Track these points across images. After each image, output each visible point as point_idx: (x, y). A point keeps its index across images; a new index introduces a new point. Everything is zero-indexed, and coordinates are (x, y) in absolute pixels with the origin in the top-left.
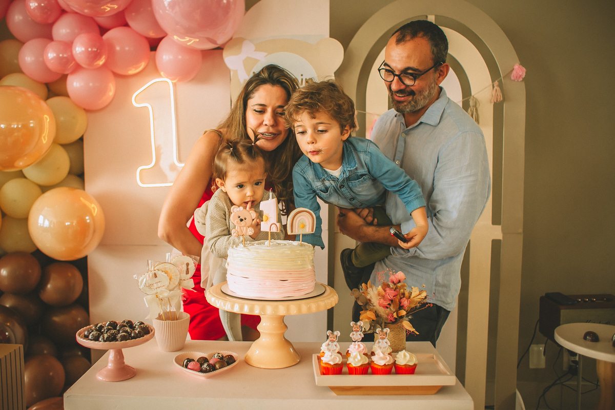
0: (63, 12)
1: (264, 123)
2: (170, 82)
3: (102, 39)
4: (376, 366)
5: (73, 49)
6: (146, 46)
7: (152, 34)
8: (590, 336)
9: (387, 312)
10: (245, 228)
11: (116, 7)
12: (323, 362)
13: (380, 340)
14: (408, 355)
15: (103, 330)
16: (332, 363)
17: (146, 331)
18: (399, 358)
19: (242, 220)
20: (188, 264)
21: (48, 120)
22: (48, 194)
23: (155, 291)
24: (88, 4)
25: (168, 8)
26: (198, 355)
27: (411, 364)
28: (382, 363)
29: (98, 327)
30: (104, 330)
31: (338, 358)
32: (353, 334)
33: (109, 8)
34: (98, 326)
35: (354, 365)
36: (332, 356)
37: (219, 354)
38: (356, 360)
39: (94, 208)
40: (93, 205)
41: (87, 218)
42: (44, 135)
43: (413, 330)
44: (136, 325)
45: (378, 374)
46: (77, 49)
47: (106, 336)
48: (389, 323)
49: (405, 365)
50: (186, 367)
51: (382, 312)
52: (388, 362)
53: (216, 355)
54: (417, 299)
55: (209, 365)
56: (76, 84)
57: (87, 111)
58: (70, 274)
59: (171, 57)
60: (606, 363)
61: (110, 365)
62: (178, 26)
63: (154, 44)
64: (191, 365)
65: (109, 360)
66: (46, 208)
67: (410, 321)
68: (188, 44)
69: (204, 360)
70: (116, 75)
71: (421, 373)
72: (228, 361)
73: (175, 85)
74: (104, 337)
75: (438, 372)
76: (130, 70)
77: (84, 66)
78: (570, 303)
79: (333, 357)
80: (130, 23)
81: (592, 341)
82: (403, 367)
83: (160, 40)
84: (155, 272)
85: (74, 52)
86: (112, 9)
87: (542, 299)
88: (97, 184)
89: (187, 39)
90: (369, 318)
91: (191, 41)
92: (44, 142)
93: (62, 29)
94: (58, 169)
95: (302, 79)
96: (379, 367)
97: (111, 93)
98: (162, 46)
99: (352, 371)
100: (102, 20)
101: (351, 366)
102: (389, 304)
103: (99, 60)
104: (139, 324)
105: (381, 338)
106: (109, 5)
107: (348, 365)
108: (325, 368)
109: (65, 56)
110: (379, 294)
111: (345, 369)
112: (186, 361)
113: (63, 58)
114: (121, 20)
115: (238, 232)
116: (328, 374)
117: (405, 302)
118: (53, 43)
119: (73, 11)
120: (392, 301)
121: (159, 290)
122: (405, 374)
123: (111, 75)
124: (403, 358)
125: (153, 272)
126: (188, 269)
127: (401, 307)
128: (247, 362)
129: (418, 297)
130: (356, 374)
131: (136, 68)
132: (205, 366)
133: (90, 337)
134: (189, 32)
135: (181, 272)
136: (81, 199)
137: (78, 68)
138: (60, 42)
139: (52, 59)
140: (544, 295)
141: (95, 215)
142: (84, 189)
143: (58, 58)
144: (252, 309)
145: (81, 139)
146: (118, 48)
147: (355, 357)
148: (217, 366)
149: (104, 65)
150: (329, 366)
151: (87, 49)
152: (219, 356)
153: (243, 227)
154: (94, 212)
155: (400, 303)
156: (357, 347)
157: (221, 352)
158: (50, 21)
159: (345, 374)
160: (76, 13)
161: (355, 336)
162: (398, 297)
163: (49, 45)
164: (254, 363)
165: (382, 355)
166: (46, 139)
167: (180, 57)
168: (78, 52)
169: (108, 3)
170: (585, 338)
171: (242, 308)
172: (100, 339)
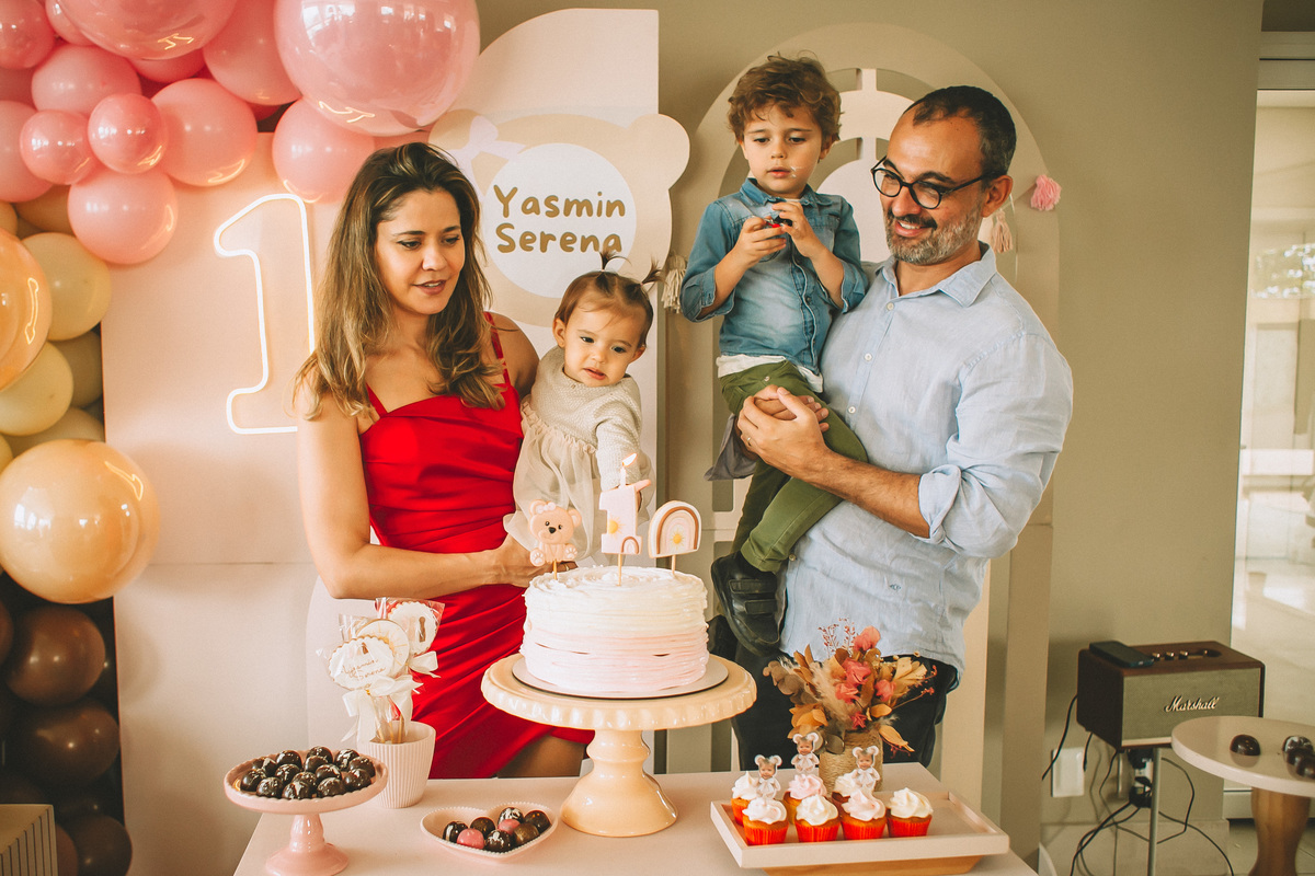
0: (59, 42)
1: (425, 266)
2: (299, 201)
3: (153, 105)
4: (855, 824)
5: (90, 128)
6: (250, 122)
7: (264, 97)
8: (1244, 744)
9: (850, 709)
10: (558, 546)
11: (190, 40)
12: (751, 819)
13: (861, 771)
14: (915, 797)
15: (279, 774)
16: (769, 822)
17: (369, 772)
18: (896, 804)
19: (552, 530)
20: (422, 621)
21: (37, 290)
22: (30, 457)
23: (365, 682)
24: (129, 31)
25: (313, 44)
26: (469, 813)
27: (923, 815)
28: (867, 816)
29: (266, 767)
30: (283, 774)
31: (778, 810)
32: (798, 760)
33: (176, 43)
34: (265, 764)
35: (813, 823)
36: (765, 805)
37: (513, 809)
38: (816, 812)
39: (136, 483)
40: (134, 477)
41: (124, 507)
42: (29, 324)
43: (904, 744)
44: (342, 758)
45: (858, 839)
46: (101, 130)
47: (298, 786)
48: (853, 731)
49: (912, 818)
50: (454, 839)
51: (840, 709)
52: (878, 813)
53: (508, 812)
54: (907, 682)
55: (502, 834)
56: (90, 207)
57: (112, 265)
58: (76, 633)
59: (309, 149)
60: (1271, 794)
61: (295, 844)
62: (332, 84)
63: (268, 119)
64: (463, 837)
65: (292, 835)
66: (30, 489)
67: (895, 725)
68: (349, 121)
69: (485, 826)
70: (179, 185)
71: (938, 833)
72: (536, 823)
73: (310, 208)
74: (294, 789)
75: (965, 829)
76: (212, 176)
77: (110, 166)
78: (1141, 663)
79: (769, 807)
80: (214, 69)
81: (1248, 753)
82: (908, 822)
83: (284, 108)
84: (363, 641)
85: (92, 136)
86: (181, 44)
87: (1082, 654)
88: (129, 427)
89: (350, 111)
90: (815, 723)
91: (355, 116)
92: (29, 342)
93: (58, 83)
94: (52, 397)
95: (600, 203)
96: (863, 825)
97: (169, 228)
98: (288, 122)
99: (806, 835)
100: (151, 67)
101: (806, 825)
102: (858, 695)
103: (148, 155)
104: (348, 755)
105: (862, 767)
106: (176, 36)
107: (799, 825)
108: (754, 832)
109: (69, 144)
110: (834, 675)
111: (792, 831)
112: (450, 828)
113: (64, 149)
114: (195, 67)
115: (545, 555)
116: (761, 844)
117: (887, 690)
118: (39, 117)
119: (88, 40)
120: (859, 686)
121: (370, 679)
122: (911, 835)
123: (168, 186)
124: (907, 805)
125: (360, 641)
126: (423, 630)
127: (876, 698)
128: (568, 824)
129: (910, 677)
130: (815, 841)
131: (226, 173)
132: (495, 837)
133: (260, 790)
134: (357, 96)
135: (410, 637)
136: (107, 463)
137: (98, 169)
138: (52, 112)
139: (40, 151)
140: (1087, 647)
141: (140, 499)
142: (104, 439)
143: (53, 147)
144: (588, 717)
145: (97, 330)
146: (188, 128)
147: (813, 807)
148: (520, 837)
149: (158, 166)
150: (762, 828)
151: (122, 132)
152: (515, 815)
153: (555, 544)
154: (139, 491)
155: (876, 690)
156: (807, 784)
157: (513, 805)
158: (29, 64)
159: (791, 841)
160: (94, 46)
161: (801, 762)
162: (872, 678)
163: (32, 119)
164: (582, 824)
165: (864, 800)
166: (32, 337)
167: (328, 149)
168: (102, 137)
169: (174, 31)
170: (1234, 748)
171: (567, 716)
172: (286, 794)
